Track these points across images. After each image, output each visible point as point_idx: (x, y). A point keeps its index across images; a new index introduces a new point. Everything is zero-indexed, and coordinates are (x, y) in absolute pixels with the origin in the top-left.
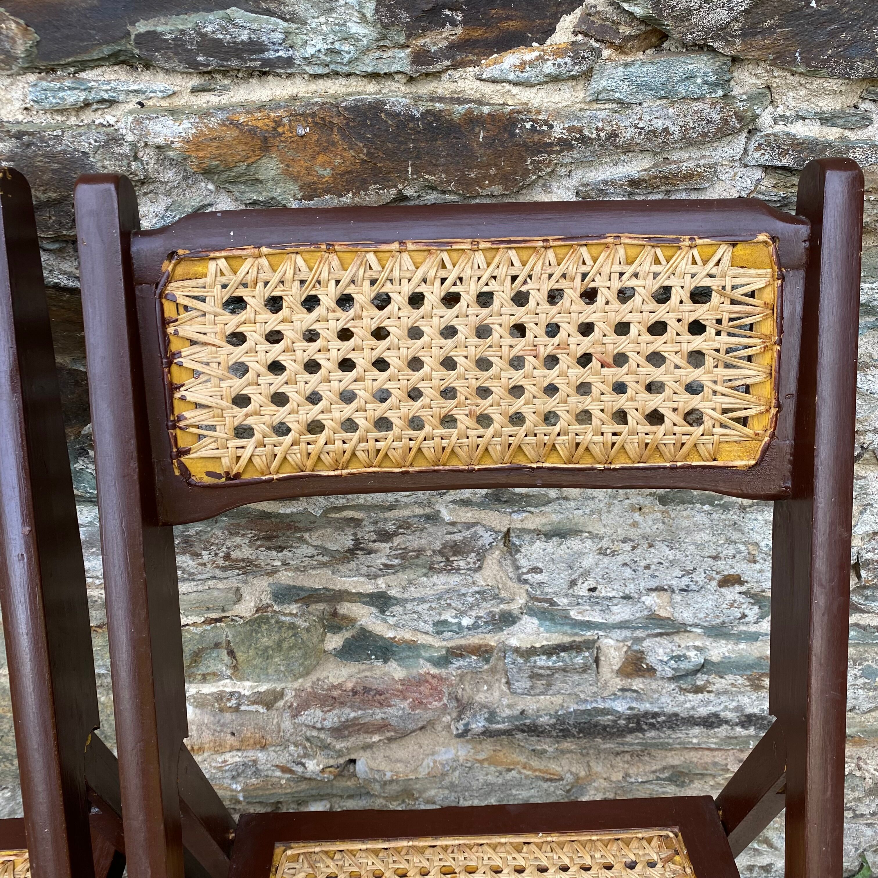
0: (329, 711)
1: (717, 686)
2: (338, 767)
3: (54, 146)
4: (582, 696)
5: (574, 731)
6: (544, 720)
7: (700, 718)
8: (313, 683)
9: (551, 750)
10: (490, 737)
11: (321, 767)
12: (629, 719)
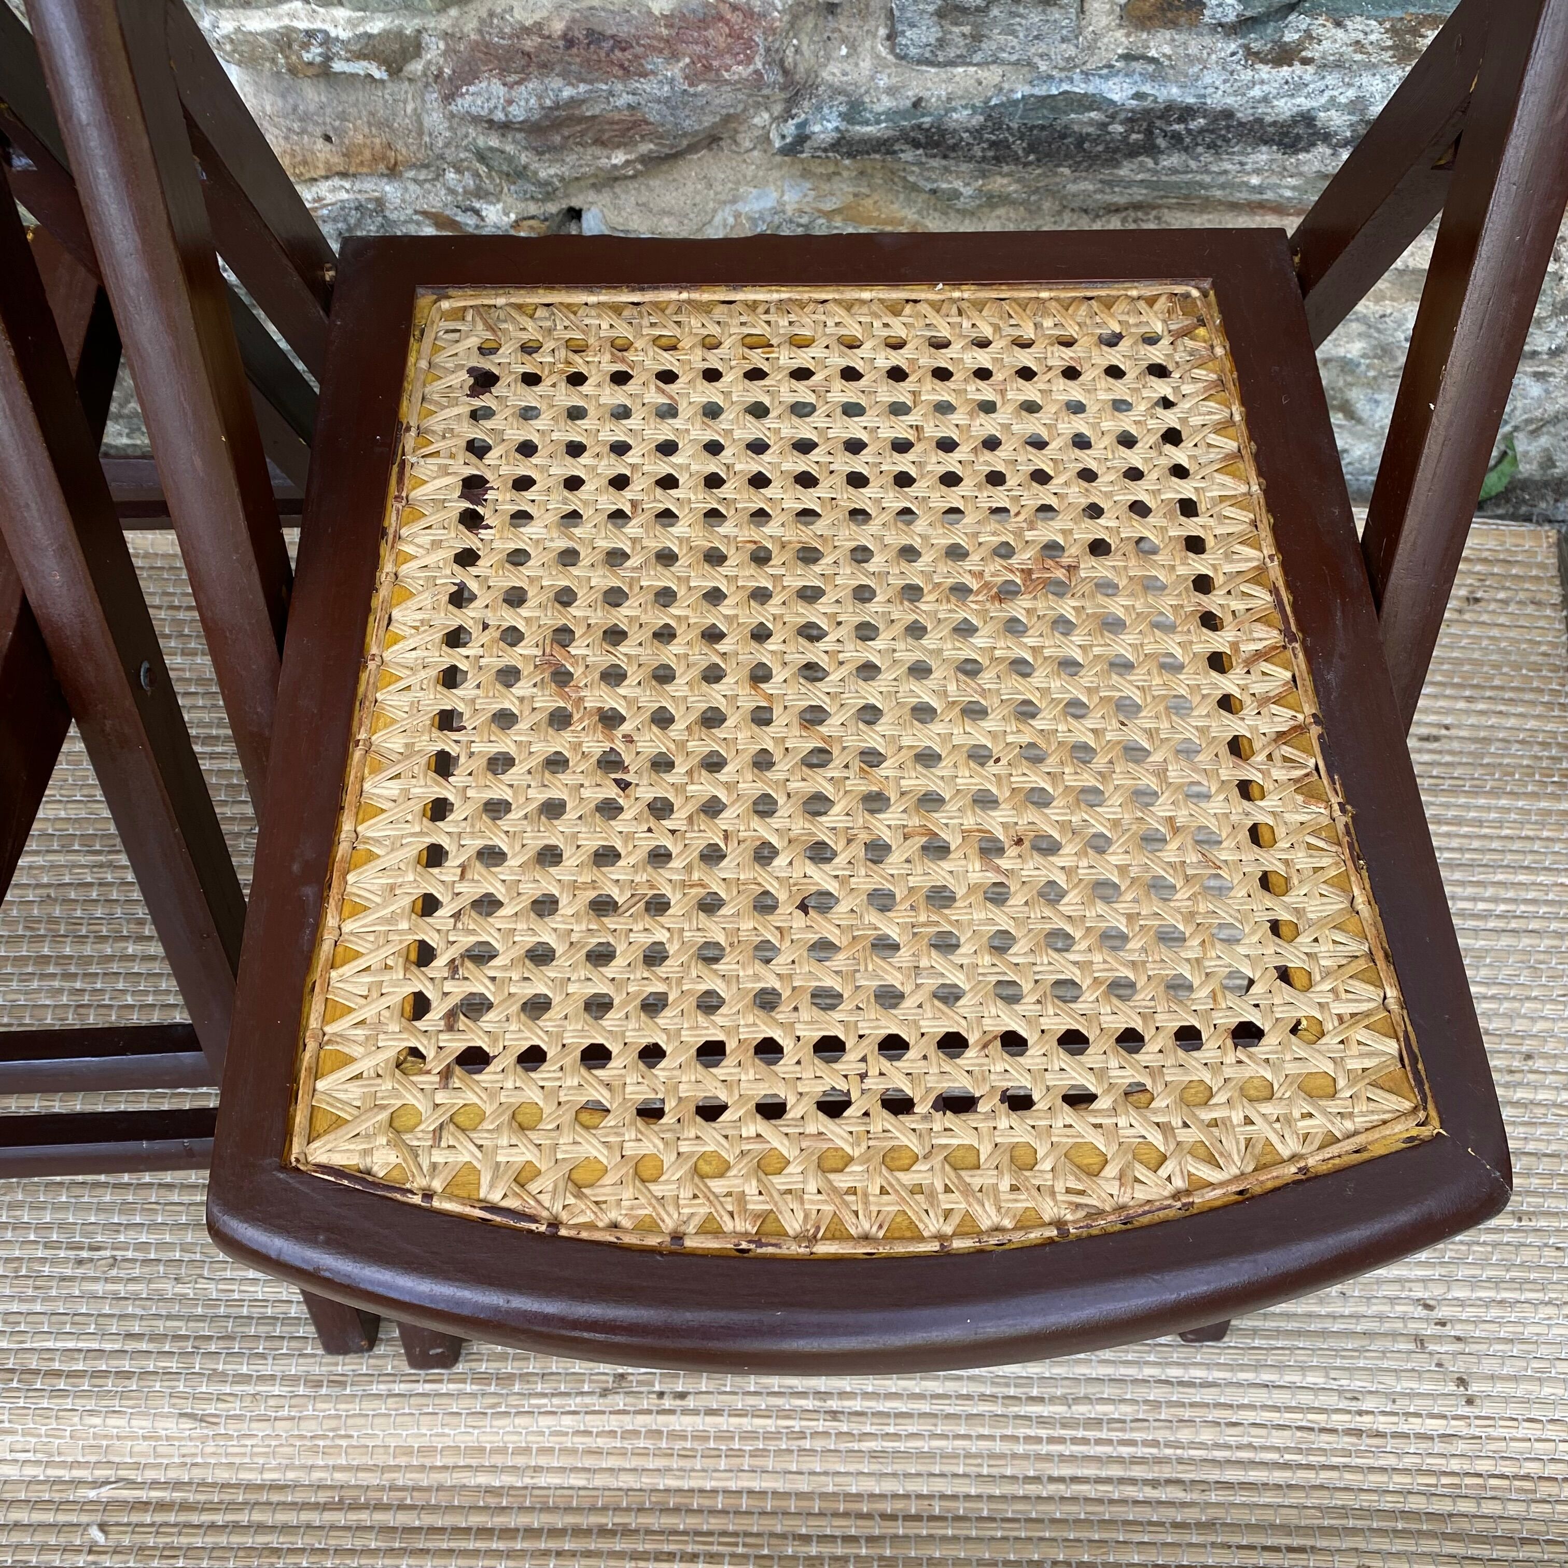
0: (519, 83)
1: (1326, 44)
2: (546, 219)
4: (1043, 66)
5: (1019, 147)
6: (961, 116)
7: (1274, 123)
8: (482, 21)
9: (967, 191)
10: (850, 155)
11: (513, 216)
12: (1131, 121)
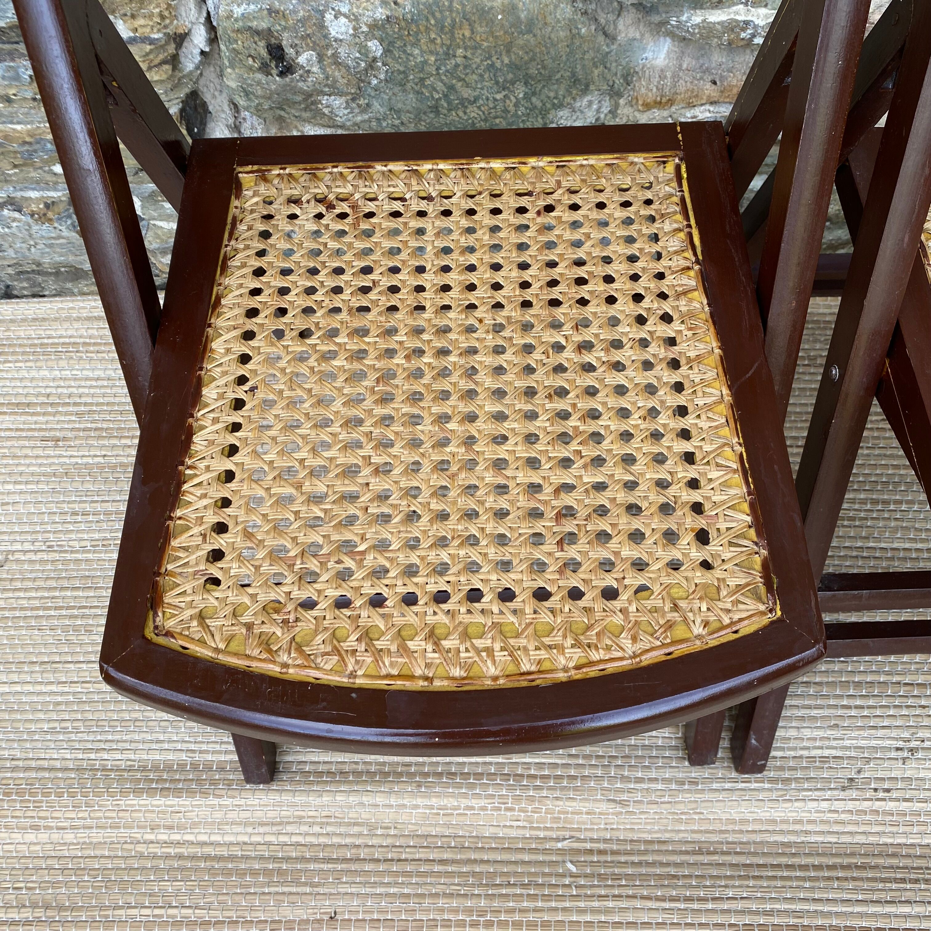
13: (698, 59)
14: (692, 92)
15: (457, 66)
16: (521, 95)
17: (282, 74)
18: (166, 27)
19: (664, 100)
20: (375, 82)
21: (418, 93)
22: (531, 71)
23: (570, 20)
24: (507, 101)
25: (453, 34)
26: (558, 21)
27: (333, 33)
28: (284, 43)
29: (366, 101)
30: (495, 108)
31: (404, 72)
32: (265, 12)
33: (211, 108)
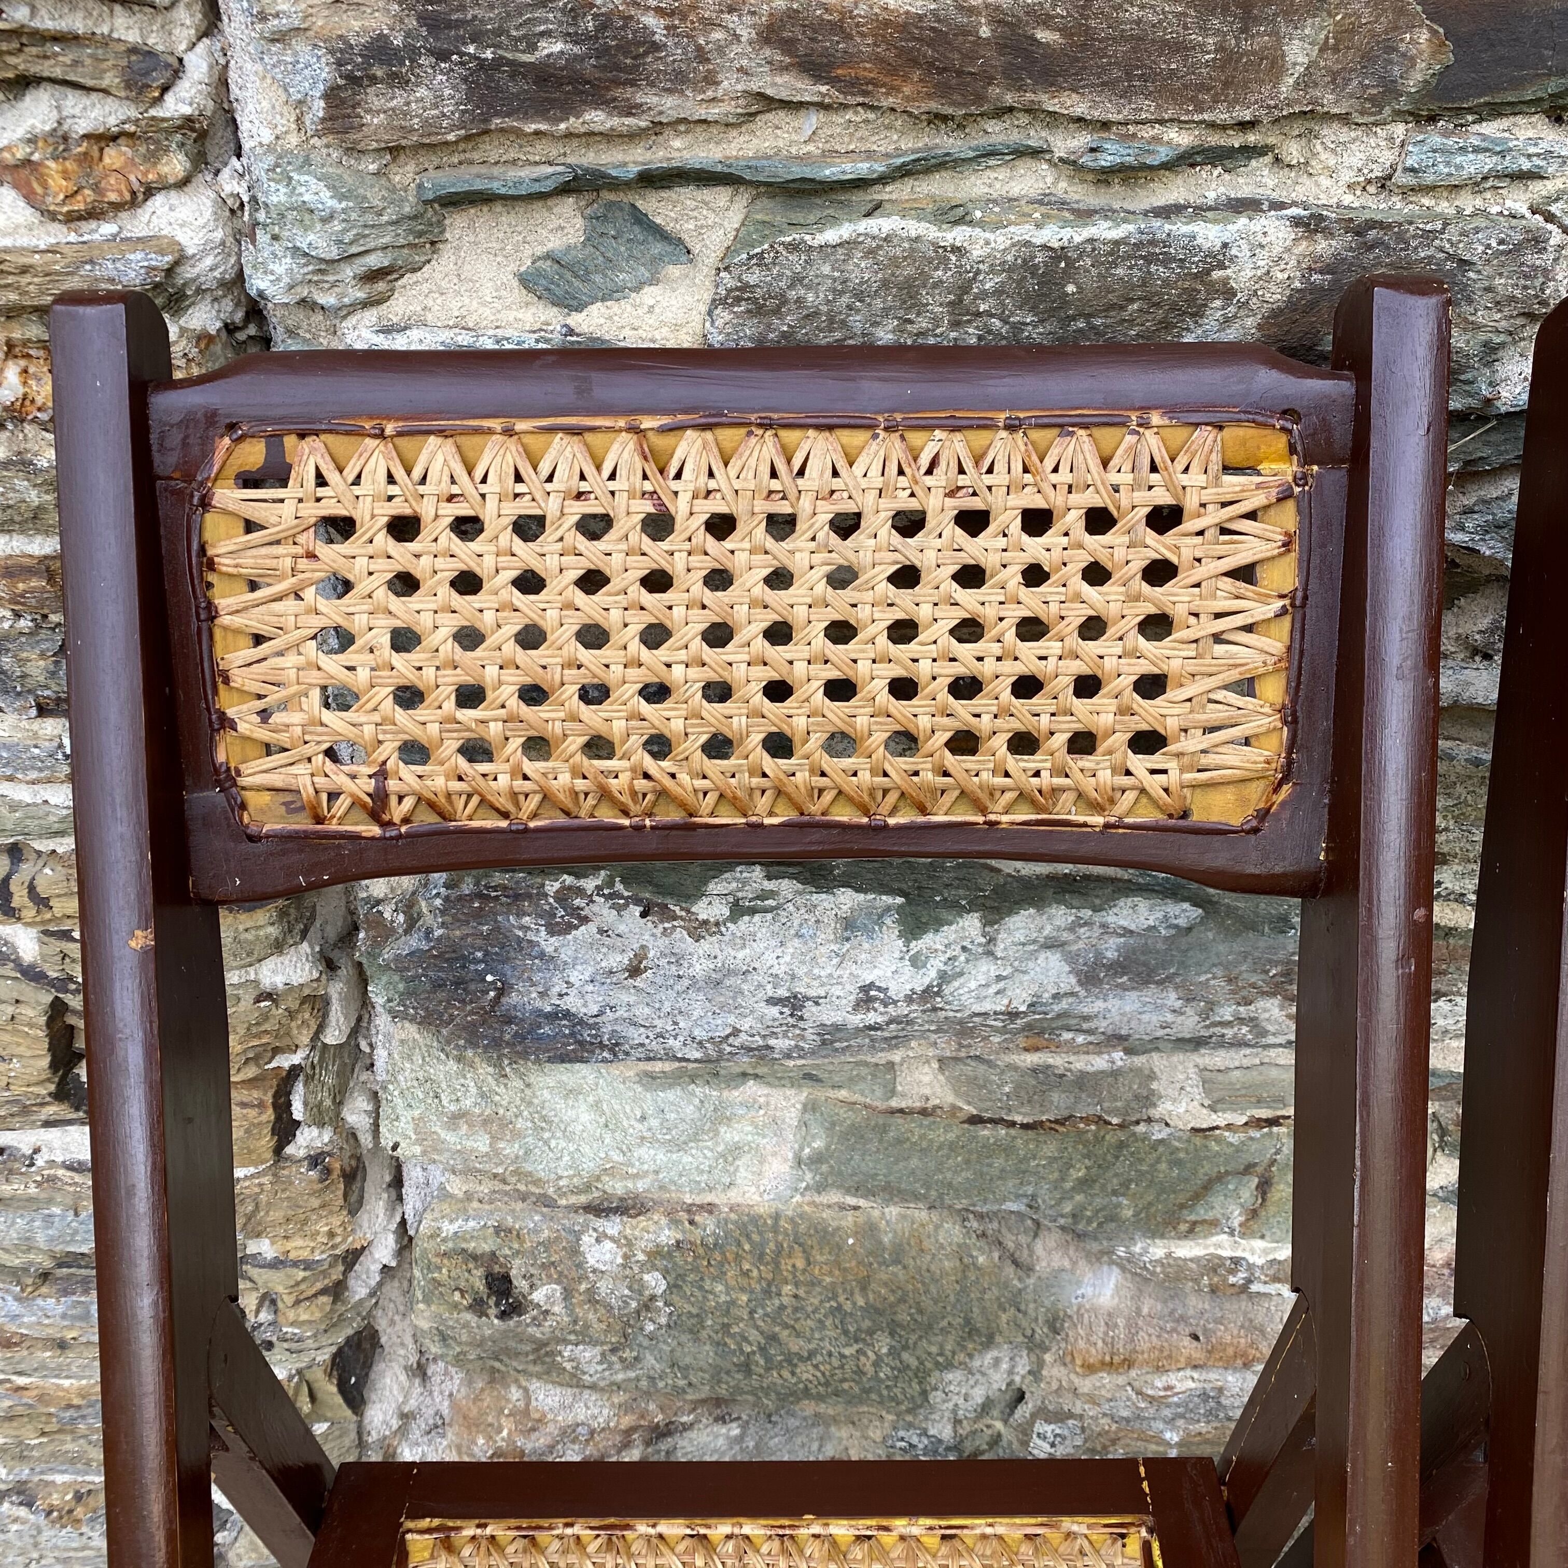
3: (1416, 248)
13: (1165, 1302)
14: (1161, 1351)
15: (782, 1307)
16: (884, 1350)
17: (503, 1316)
18: (334, 1247)
19: (1116, 1359)
20: (650, 1327)
21: (718, 1344)
22: (899, 1317)
23: (959, 1245)
24: (863, 1359)
25: (777, 1264)
26: (942, 1247)
27: (591, 1261)
28: (513, 1273)
29: (635, 1354)
30: (842, 1367)
31: (698, 1315)
32: (491, 1230)
33: (383, 1340)
